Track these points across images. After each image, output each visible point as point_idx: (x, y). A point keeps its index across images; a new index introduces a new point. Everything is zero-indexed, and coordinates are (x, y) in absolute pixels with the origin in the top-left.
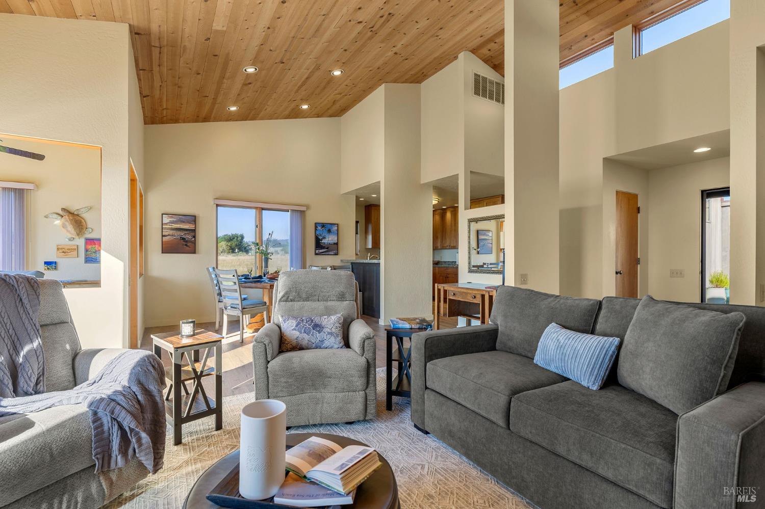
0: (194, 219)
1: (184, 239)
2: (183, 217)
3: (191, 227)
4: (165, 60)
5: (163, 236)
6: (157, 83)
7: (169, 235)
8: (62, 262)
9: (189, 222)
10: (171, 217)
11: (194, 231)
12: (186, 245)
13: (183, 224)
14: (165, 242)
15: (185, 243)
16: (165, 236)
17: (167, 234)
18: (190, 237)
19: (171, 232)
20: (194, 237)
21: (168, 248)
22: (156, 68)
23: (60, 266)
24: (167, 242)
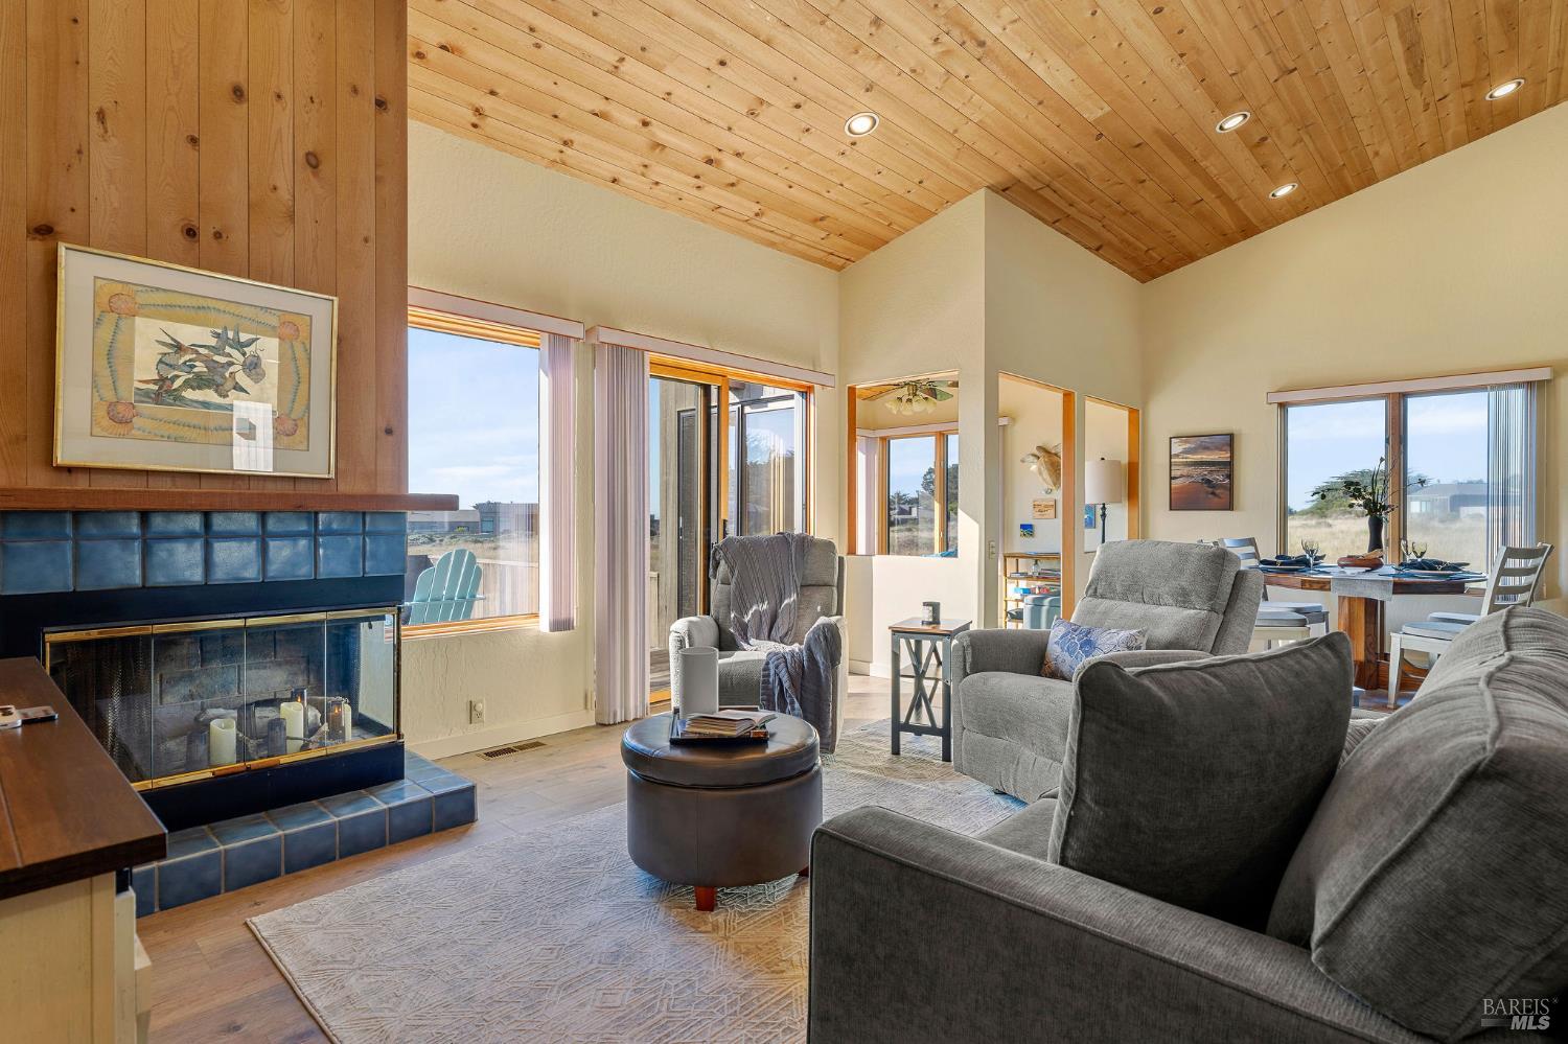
0: (1230, 441)
1: (1208, 481)
2: (1207, 439)
3: (1224, 456)
4: (1070, 194)
5: (1171, 478)
6: (1096, 226)
7: (1182, 476)
8: (1041, 526)
9: (1219, 448)
10: (1186, 442)
11: (1230, 465)
12: (1213, 493)
13: (1208, 453)
14: (1175, 488)
15: (1210, 490)
16: (1175, 478)
17: (1178, 473)
18: (1221, 478)
19: (1185, 471)
20: (1230, 476)
21: (1181, 501)
22: (1072, 211)
23: (1037, 530)
24: (1182, 489)
